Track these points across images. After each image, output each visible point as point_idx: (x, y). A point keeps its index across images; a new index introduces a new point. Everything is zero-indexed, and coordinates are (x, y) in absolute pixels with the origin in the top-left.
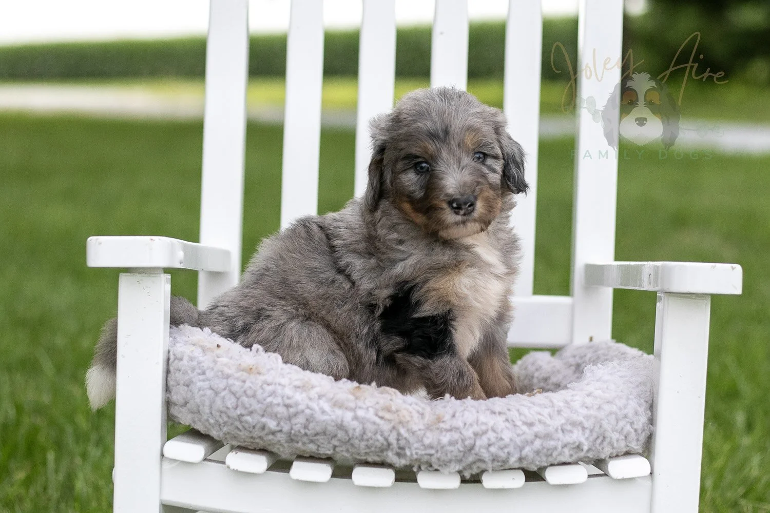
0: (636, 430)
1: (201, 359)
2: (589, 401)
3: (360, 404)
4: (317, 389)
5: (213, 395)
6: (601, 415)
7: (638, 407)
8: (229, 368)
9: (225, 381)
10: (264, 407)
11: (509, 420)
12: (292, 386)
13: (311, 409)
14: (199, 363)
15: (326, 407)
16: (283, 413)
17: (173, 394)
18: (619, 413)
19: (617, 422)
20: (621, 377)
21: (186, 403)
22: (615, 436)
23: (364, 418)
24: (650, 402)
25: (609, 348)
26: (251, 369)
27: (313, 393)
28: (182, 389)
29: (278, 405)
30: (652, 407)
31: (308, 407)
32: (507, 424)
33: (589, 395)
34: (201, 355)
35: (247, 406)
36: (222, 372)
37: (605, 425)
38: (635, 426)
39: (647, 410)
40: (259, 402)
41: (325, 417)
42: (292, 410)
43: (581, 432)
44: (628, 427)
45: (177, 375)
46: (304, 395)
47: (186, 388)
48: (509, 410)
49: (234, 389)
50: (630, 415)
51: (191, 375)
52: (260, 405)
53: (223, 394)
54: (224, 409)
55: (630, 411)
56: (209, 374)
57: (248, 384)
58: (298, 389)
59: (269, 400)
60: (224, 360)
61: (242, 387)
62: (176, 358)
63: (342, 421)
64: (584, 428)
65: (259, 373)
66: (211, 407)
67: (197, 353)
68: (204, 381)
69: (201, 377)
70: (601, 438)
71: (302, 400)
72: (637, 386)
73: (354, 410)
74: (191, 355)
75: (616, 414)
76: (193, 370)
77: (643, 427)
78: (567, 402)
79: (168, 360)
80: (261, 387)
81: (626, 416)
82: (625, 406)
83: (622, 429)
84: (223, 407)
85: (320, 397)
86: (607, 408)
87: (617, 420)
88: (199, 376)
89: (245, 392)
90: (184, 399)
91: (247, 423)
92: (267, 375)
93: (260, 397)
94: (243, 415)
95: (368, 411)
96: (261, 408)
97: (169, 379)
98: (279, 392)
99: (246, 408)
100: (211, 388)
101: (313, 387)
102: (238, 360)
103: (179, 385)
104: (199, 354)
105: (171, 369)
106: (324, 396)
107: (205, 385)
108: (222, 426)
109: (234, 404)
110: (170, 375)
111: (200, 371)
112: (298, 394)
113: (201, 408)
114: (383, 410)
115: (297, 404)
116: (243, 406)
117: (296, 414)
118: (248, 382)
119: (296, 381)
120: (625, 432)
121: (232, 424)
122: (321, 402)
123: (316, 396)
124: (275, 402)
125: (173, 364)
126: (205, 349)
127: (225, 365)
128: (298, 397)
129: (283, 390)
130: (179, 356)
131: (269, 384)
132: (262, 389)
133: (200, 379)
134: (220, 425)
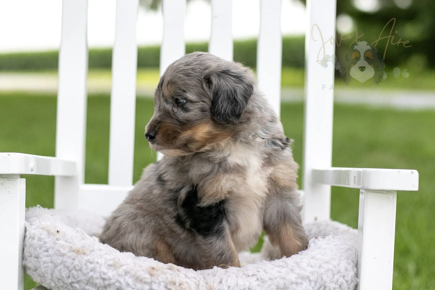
0: (347, 281)
1: (46, 240)
2: (313, 262)
3: (154, 279)
4: (124, 268)
5: (53, 267)
6: (322, 271)
7: (347, 265)
8: (64, 249)
9: (61, 258)
10: (87, 278)
11: (259, 278)
12: (106, 265)
13: (120, 283)
14: (45, 243)
15: (130, 281)
16: (100, 283)
17: (28, 262)
18: (334, 270)
19: (333, 276)
20: (335, 245)
21: (36, 270)
22: (332, 286)
24: (356, 262)
25: (327, 225)
26: (79, 251)
27: (121, 271)
28: (33, 259)
29: (97, 278)
30: (357, 265)
31: (118, 281)
32: (258, 282)
33: (313, 258)
34: (46, 237)
35: (76, 277)
36: (59, 251)
37: (325, 277)
38: (346, 279)
39: (354, 268)
40: (84, 275)
41: (130, 289)
42: (107, 282)
43: (308, 283)
44: (341, 280)
45: (30, 249)
46: (115, 272)
47: (36, 259)
48: (258, 272)
49: (67, 264)
50: (342, 270)
51: (39, 251)
52: (85, 277)
53: (59, 268)
54: (61, 278)
55: (342, 268)
56: (51, 252)
57: (76, 262)
58: (111, 267)
59: (91, 274)
60: (61, 242)
61: (73, 264)
62: (30, 238)
64: (310, 281)
65: (84, 254)
66: (52, 276)
67: (44, 235)
68: (47, 256)
69: (46, 254)
70: (323, 288)
71: (113, 276)
72: (346, 251)
73: (150, 284)
74: (39, 236)
75: (332, 270)
76: (40, 248)
77: (352, 279)
78: (297, 263)
79: (25, 237)
80: (86, 264)
81: (339, 272)
82: (338, 265)
83: (337, 280)
84: (60, 276)
85: (126, 273)
86: (325, 265)
87: (334, 275)
88: (44, 253)
89: (74, 267)
90: (35, 267)
91: (76, 288)
92: (90, 256)
93: (85, 271)
94: (73, 283)
95: (160, 284)
96: (85, 279)
97: (25, 251)
98: (98, 269)
99: (75, 278)
100: (52, 262)
101: (121, 266)
102: (70, 243)
103: (31, 256)
104: (45, 236)
105: (27, 244)
106: (129, 272)
107: (48, 259)
108: (60, 288)
109: (67, 275)
110: (25, 249)
111: (45, 249)
112: (111, 271)
113: (45, 275)
114: (170, 283)
115: (110, 279)
116: (74, 277)
117: (109, 285)
118: (76, 260)
119: (110, 260)
120: (339, 282)
121: (66, 288)
122: (127, 278)
123: (123, 273)
124: (95, 276)
125: (28, 241)
126: (49, 233)
127: (61, 246)
128: (111, 273)
129: (100, 267)
130: (32, 236)
131: (91, 263)
132: (86, 265)
133: (45, 255)
134: (58, 287)
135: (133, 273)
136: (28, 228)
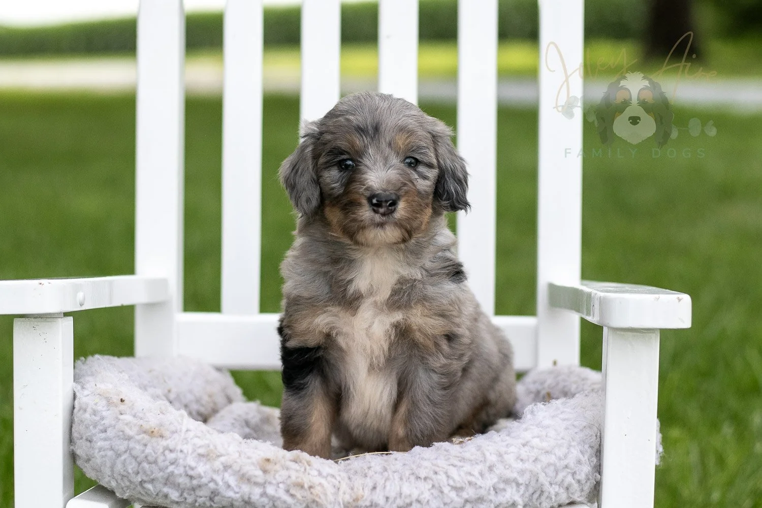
0: (579, 481)
1: (104, 413)
2: (524, 452)
3: (269, 478)
4: (223, 459)
5: (114, 456)
6: (538, 467)
8: (131, 428)
9: (126, 442)
10: (166, 476)
12: (195, 455)
13: (216, 484)
14: (102, 418)
15: (232, 481)
16: (186, 484)
17: (76, 447)
18: (558, 464)
21: (89, 460)
22: (553, 490)
23: (273, 497)
24: (597, 447)
26: (153, 432)
27: (218, 464)
28: (84, 444)
29: (181, 475)
31: (212, 480)
33: (525, 445)
34: (105, 409)
35: (149, 473)
36: (123, 431)
37: (542, 477)
38: (578, 477)
39: (592, 458)
40: (161, 470)
41: (231, 494)
42: (195, 482)
43: (515, 488)
44: (569, 479)
45: (81, 427)
46: (208, 466)
47: (88, 444)
49: (134, 453)
50: (572, 465)
51: (94, 432)
52: (161, 474)
53: (123, 458)
54: (125, 473)
55: (571, 461)
56: (110, 433)
57: (148, 450)
58: (202, 459)
59: (171, 468)
60: (127, 418)
61: (143, 451)
62: (80, 409)
63: (249, 498)
64: (518, 485)
65: (162, 436)
66: (112, 471)
67: (101, 406)
68: (105, 439)
69: (103, 435)
70: (539, 492)
71: (205, 473)
72: (582, 430)
73: (263, 485)
74: (94, 407)
75: (555, 465)
76: (95, 427)
77: (587, 476)
78: (500, 455)
79: (74, 408)
80: (163, 453)
81: (566, 467)
82: (566, 456)
83: (563, 480)
84: (124, 471)
85: (226, 467)
87: (557, 472)
88: (101, 435)
89: (146, 457)
90: (87, 455)
91: (150, 490)
92: (169, 440)
93: (161, 464)
94: (145, 482)
95: (279, 487)
96: (162, 477)
97: (73, 430)
98: (181, 461)
99: (147, 475)
100: (112, 449)
101: (219, 456)
102: (141, 419)
103: (82, 438)
104: (103, 407)
105: (76, 419)
106: (230, 467)
107: (106, 444)
108: (125, 489)
109: (135, 469)
110: (74, 426)
111: (101, 428)
112: (201, 464)
113: (102, 468)
114: (294, 486)
115: (200, 477)
116: (145, 472)
117: (200, 486)
118: (147, 447)
119: (200, 447)
120: (566, 484)
121: (134, 489)
122: (226, 475)
123: (221, 467)
124: (176, 472)
125: (78, 414)
126: (109, 402)
127: (127, 424)
128: (202, 468)
129: (185, 459)
130: (84, 406)
131: (171, 451)
132: (164, 455)
133: (102, 437)
134: (122, 488)
135: (236, 467)
136: (77, 394)
